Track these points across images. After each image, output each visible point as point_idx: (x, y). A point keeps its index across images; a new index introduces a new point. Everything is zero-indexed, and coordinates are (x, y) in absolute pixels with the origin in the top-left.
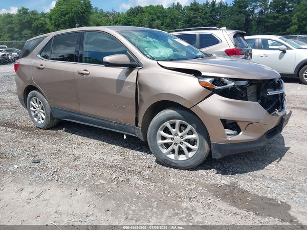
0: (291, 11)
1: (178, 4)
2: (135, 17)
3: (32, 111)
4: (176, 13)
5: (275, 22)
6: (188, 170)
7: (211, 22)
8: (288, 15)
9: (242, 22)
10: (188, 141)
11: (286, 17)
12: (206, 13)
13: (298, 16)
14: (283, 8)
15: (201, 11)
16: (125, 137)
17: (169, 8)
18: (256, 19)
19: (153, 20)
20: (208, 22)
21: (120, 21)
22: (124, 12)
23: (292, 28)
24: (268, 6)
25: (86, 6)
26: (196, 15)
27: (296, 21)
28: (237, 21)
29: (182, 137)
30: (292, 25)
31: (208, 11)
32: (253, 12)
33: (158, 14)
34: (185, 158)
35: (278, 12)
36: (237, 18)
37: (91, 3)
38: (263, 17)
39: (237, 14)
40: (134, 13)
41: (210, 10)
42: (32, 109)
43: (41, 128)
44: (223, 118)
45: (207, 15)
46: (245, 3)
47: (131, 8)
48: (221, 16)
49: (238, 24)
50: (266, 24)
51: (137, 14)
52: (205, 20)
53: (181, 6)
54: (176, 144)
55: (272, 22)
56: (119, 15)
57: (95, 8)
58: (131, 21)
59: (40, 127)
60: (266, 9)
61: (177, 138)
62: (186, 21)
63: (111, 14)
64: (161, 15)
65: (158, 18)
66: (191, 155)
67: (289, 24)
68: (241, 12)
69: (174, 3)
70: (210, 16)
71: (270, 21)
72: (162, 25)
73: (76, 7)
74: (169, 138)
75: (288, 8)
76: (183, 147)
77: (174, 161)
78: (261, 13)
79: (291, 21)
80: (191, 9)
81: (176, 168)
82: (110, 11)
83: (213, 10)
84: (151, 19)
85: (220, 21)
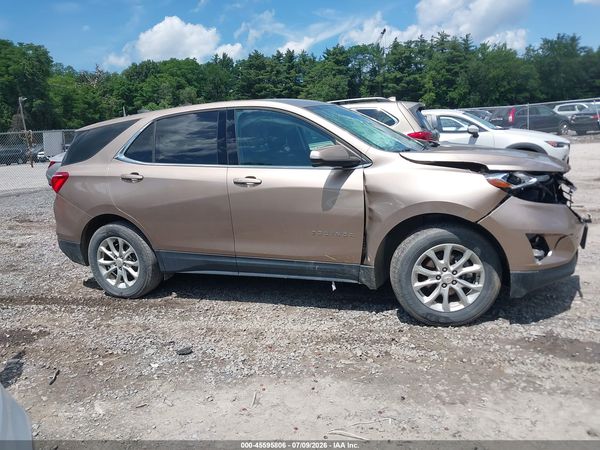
0: (421, 69)
1: (225, 56)
2: (143, 81)
3: (102, 265)
4: (223, 72)
5: (399, 88)
6: (465, 325)
7: (290, 88)
8: (417, 76)
9: (343, 88)
10: (464, 277)
11: (415, 79)
12: (278, 72)
13: (433, 77)
14: (408, 65)
15: (268, 69)
16: (334, 288)
17: (208, 64)
18: (367, 83)
19: (180, 87)
20: (285, 89)
21: (112, 91)
22: (120, 73)
23: (426, 96)
24: (384, 61)
25: (39, 61)
26: (261, 77)
27: (431, 85)
28: (336, 87)
29: (455, 272)
30: (426, 92)
31: (283, 69)
32: (359, 70)
33: (189, 76)
34: (462, 307)
35: (401, 70)
36: (335, 81)
37: (50, 55)
38: (379, 79)
39: (334, 75)
40: (139, 74)
41: (285, 68)
42: (102, 261)
43: (125, 298)
44: (530, 232)
45: (282, 77)
46: (344, 55)
47: (133, 64)
48: (307, 78)
49: (337, 92)
50: (384, 91)
51: (146, 77)
52: (279, 86)
53: (231, 60)
54: (445, 285)
55: (394, 88)
56: (108, 78)
57: (56, 65)
58: (136, 90)
59: (124, 294)
60: (381, 66)
61: (447, 274)
62: (243, 87)
63: (93, 77)
64: (195, 77)
65: (189, 82)
66: (471, 299)
67: (419, 90)
68: (340, 72)
69: (217, 56)
70: (287, 78)
71: (390, 85)
72: (198, 96)
73: (17, 63)
74: (432, 277)
75: (416, 65)
76: (457, 288)
77: (442, 315)
78: (374, 72)
79: (423, 86)
80: (250, 66)
81: (446, 325)
82: (91, 70)
83: (291, 67)
84: (175, 84)
85: (305, 86)
